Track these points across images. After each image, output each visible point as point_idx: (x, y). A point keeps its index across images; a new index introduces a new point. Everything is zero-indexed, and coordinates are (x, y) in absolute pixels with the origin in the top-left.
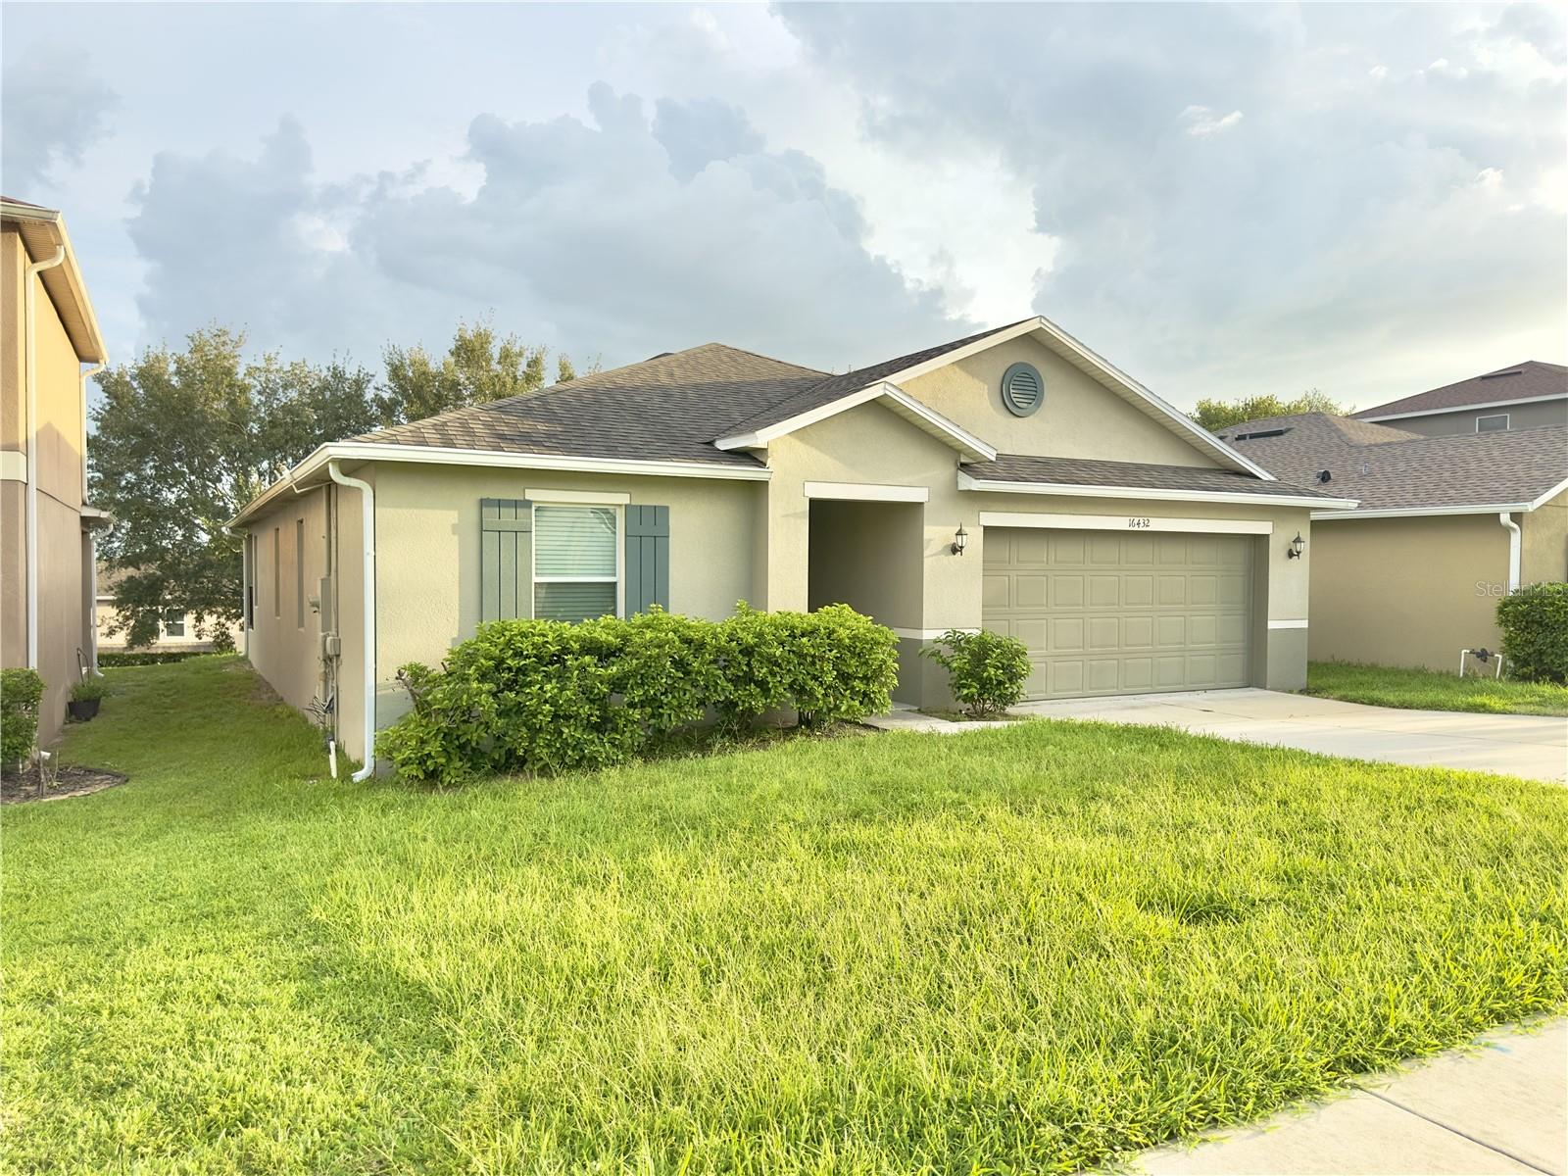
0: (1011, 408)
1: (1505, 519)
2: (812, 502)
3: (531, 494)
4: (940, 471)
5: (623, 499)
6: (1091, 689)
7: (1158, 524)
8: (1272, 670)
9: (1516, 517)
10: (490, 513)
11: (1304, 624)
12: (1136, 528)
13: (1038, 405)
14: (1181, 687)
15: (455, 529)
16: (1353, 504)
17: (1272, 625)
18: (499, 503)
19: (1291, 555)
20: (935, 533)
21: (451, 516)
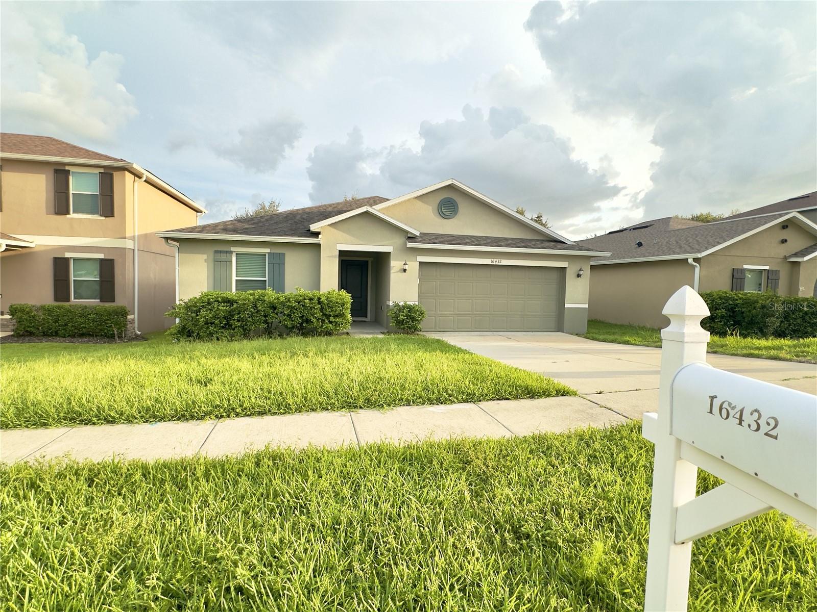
0: (443, 216)
1: (690, 261)
2: (340, 251)
3: (232, 249)
4: (399, 240)
5: (267, 250)
6: (475, 328)
7: (505, 262)
8: (567, 324)
9: (695, 260)
10: (218, 256)
11: (586, 306)
12: (495, 264)
13: (456, 214)
14: (522, 330)
15: (206, 261)
16: (608, 254)
17: (567, 306)
18: (221, 252)
19: (579, 276)
20: (395, 264)
21: (205, 256)
